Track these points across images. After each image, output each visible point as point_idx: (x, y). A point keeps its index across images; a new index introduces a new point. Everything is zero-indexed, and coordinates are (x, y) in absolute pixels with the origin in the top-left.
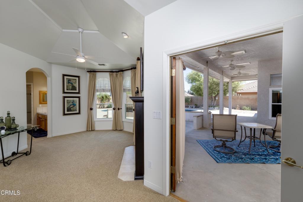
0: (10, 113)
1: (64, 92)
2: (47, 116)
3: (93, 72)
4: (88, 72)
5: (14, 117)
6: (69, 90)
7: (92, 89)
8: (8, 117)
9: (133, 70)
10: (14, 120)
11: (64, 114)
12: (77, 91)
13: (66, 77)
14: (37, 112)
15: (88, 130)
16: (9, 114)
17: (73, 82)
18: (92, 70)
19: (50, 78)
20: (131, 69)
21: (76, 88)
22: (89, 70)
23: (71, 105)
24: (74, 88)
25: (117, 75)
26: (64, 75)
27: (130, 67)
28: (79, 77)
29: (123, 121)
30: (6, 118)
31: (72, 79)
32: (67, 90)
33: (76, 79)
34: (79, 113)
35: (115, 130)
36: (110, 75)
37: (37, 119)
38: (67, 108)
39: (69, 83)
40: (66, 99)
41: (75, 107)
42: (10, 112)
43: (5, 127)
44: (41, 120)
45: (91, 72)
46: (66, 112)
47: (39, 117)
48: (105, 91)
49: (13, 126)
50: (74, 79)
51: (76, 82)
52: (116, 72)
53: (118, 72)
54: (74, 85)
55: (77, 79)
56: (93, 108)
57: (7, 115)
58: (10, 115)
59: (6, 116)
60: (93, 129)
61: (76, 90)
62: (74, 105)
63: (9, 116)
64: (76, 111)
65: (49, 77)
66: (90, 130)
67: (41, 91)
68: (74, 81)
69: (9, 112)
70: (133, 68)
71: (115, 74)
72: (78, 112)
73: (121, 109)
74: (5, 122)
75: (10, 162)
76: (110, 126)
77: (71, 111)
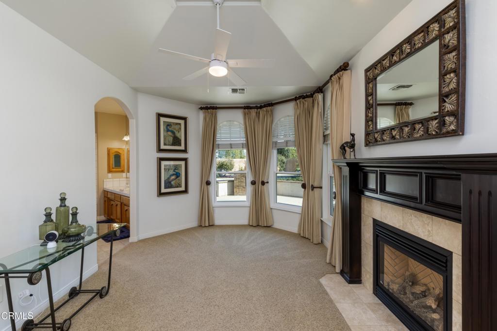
0: (66, 197)
1: (160, 150)
2: (129, 197)
3: (210, 109)
4: (201, 108)
5: (77, 209)
6: (169, 145)
7: (210, 143)
8: (61, 206)
9: (300, 102)
10: (75, 215)
11: (160, 194)
12: (182, 147)
13: (162, 119)
14: (103, 188)
15: (203, 226)
16: (63, 200)
17: (175, 129)
18: (209, 106)
19: (135, 120)
20: (296, 99)
21: (181, 140)
22: (203, 106)
23: (171, 176)
24: (176, 141)
25: (258, 114)
26: (160, 115)
27: (293, 96)
28: (185, 119)
29: (271, 209)
30: (57, 209)
31: (174, 123)
32: (165, 144)
33: (180, 124)
34: (186, 191)
35: (255, 226)
36: (245, 114)
37: (105, 201)
38: (165, 181)
39: (168, 131)
40: (163, 163)
41: (179, 180)
42: (65, 194)
43: (55, 235)
44: (112, 203)
45: (206, 108)
46: (163, 190)
47: (108, 198)
48: (233, 147)
49: (73, 230)
50: (177, 124)
51: (180, 129)
52: (257, 108)
53: (261, 107)
54: (178, 135)
55: (182, 122)
56: (211, 180)
57: (59, 203)
58: (67, 203)
59: (58, 205)
60: (211, 224)
61: (180, 145)
62: (178, 175)
63: (65, 206)
64: (181, 187)
65: (133, 119)
66: (207, 225)
67: (112, 149)
68: (177, 127)
69: (63, 196)
70: (301, 96)
71: (253, 112)
72: (183, 189)
73: (268, 182)
74: (55, 221)
75: (68, 325)
76: (243, 218)
77: (171, 187)
